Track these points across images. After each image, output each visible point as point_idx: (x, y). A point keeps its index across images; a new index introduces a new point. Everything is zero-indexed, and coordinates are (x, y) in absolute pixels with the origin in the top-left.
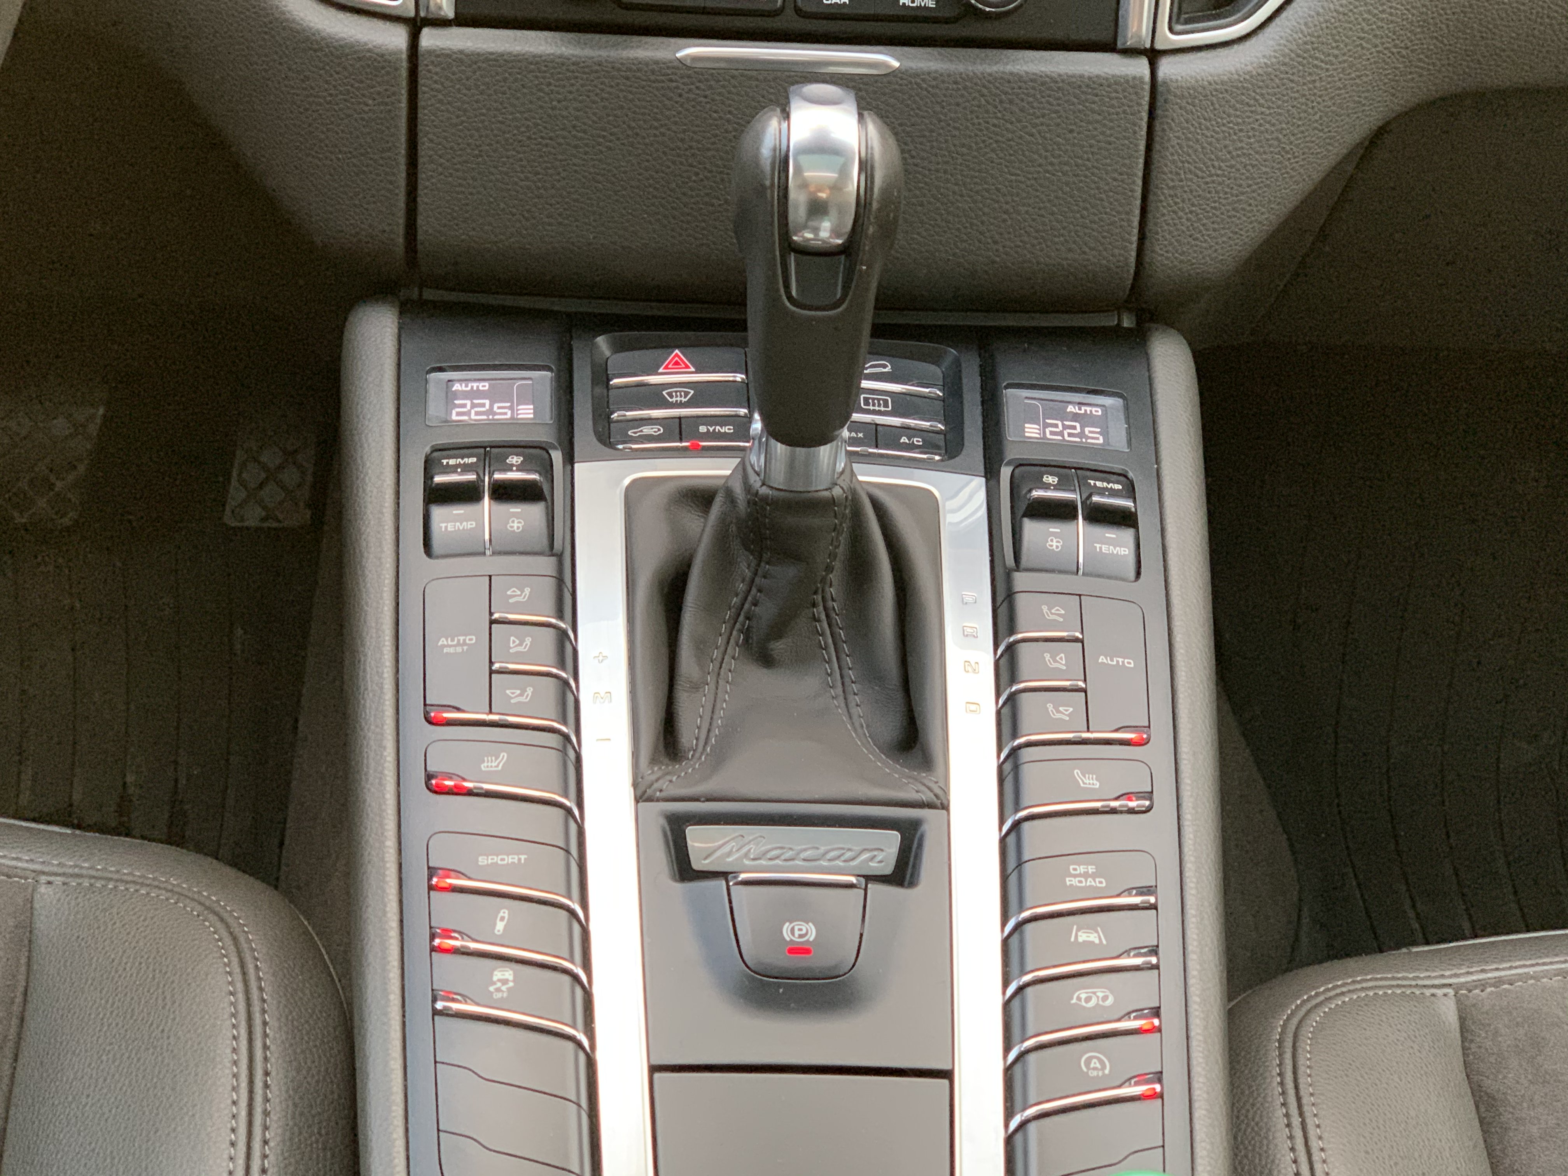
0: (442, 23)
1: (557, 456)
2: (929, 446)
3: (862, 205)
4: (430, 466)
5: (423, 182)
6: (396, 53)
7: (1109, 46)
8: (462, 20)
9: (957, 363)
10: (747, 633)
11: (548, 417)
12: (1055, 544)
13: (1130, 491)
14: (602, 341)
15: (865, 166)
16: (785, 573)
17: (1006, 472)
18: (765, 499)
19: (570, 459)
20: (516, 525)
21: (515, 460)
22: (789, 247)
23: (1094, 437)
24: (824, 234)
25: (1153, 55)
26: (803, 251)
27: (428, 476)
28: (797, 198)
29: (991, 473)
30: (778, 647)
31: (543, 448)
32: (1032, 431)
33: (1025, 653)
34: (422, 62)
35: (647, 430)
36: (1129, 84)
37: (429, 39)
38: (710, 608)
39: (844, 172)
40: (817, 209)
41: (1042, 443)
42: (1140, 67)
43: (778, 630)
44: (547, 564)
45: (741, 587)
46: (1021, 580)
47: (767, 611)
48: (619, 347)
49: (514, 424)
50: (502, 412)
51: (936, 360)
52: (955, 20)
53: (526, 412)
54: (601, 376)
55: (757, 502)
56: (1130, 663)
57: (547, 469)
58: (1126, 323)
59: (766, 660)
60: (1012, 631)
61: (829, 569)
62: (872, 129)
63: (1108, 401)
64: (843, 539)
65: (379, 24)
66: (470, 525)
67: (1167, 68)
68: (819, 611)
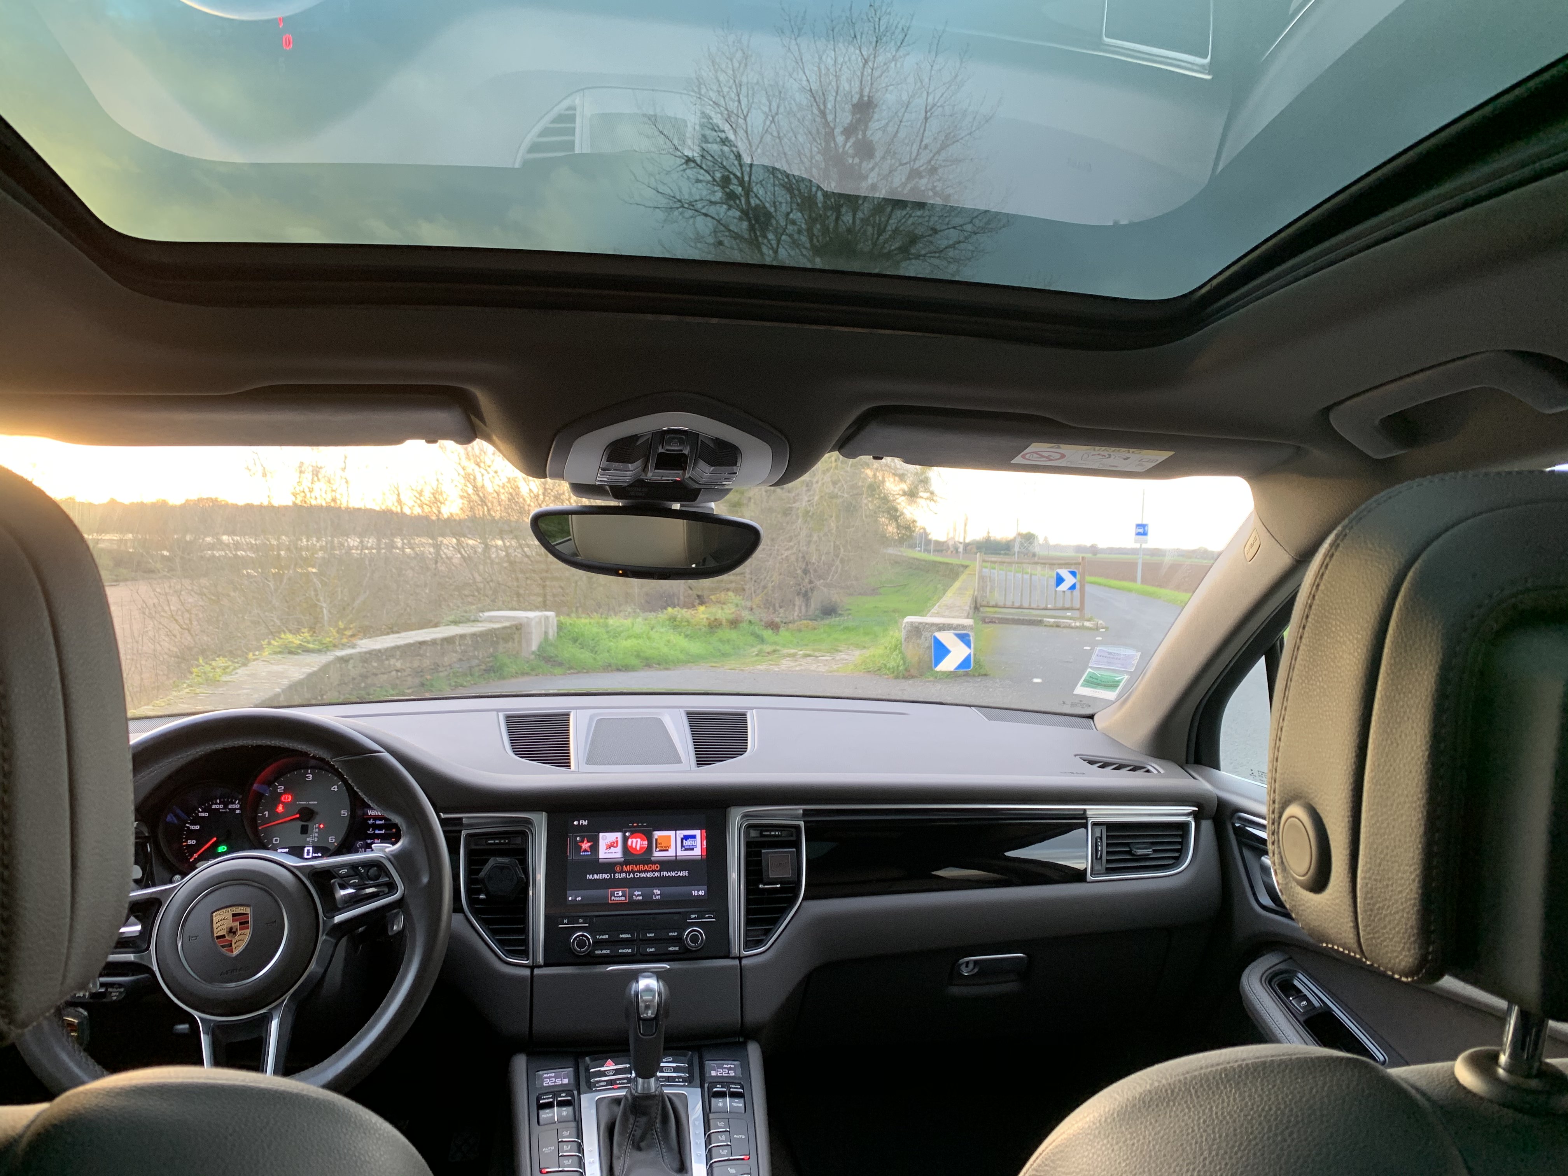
0: (540, 967)
1: (575, 1092)
2: (684, 1080)
3: (659, 1005)
4: (538, 1099)
5: (534, 1015)
6: (527, 976)
7: (727, 956)
8: (547, 964)
9: (692, 1056)
10: (633, 1141)
11: (572, 1082)
12: (721, 1104)
13: (742, 1087)
14: (587, 1059)
15: (660, 994)
16: (643, 1120)
17: (706, 1085)
18: (637, 1097)
19: (579, 1094)
20: (564, 1113)
21: (563, 1095)
22: (640, 1019)
23: (732, 1074)
24: (649, 1015)
25: (740, 959)
26: (645, 1020)
27: (538, 1101)
28: (641, 1004)
29: (702, 1087)
30: (642, 1144)
31: (572, 1091)
32: (713, 1073)
33: (713, 1137)
34: (535, 979)
35: (602, 1084)
36: (733, 967)
37: (537, 971)
38: (621, 1134)
39: (654, 997)
40: (647, 1007)
41: (717, 1077)
42: (736, 962)
43: (642, 1138)
44: (574, 1124)
45: (631, 1126)
46: (711, 1115)
47: (638, 1133)
48: (592, 1060)
49: (562, 1085)
50: (559, 1082)
51: (685, 1056)
52: (684, 953)
53: (566, 1081)
54: (587, 1069)
55: (635, 1098)
56: (743, 1137)
57: (573, 1096)
58: (741, 1040)
59: (639, 1149)
60: (709, 1130)
61: (656, 1118)
62: (661, 984)
63: (736, 1063)
64: (660, 1108)
65: (522, 969)
66: (551, 1115)
67: (744, 962)
68: (654, 1132)
